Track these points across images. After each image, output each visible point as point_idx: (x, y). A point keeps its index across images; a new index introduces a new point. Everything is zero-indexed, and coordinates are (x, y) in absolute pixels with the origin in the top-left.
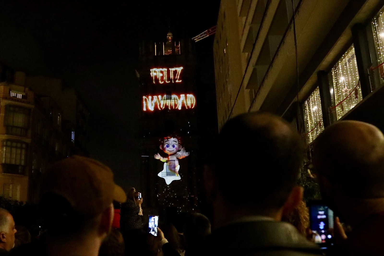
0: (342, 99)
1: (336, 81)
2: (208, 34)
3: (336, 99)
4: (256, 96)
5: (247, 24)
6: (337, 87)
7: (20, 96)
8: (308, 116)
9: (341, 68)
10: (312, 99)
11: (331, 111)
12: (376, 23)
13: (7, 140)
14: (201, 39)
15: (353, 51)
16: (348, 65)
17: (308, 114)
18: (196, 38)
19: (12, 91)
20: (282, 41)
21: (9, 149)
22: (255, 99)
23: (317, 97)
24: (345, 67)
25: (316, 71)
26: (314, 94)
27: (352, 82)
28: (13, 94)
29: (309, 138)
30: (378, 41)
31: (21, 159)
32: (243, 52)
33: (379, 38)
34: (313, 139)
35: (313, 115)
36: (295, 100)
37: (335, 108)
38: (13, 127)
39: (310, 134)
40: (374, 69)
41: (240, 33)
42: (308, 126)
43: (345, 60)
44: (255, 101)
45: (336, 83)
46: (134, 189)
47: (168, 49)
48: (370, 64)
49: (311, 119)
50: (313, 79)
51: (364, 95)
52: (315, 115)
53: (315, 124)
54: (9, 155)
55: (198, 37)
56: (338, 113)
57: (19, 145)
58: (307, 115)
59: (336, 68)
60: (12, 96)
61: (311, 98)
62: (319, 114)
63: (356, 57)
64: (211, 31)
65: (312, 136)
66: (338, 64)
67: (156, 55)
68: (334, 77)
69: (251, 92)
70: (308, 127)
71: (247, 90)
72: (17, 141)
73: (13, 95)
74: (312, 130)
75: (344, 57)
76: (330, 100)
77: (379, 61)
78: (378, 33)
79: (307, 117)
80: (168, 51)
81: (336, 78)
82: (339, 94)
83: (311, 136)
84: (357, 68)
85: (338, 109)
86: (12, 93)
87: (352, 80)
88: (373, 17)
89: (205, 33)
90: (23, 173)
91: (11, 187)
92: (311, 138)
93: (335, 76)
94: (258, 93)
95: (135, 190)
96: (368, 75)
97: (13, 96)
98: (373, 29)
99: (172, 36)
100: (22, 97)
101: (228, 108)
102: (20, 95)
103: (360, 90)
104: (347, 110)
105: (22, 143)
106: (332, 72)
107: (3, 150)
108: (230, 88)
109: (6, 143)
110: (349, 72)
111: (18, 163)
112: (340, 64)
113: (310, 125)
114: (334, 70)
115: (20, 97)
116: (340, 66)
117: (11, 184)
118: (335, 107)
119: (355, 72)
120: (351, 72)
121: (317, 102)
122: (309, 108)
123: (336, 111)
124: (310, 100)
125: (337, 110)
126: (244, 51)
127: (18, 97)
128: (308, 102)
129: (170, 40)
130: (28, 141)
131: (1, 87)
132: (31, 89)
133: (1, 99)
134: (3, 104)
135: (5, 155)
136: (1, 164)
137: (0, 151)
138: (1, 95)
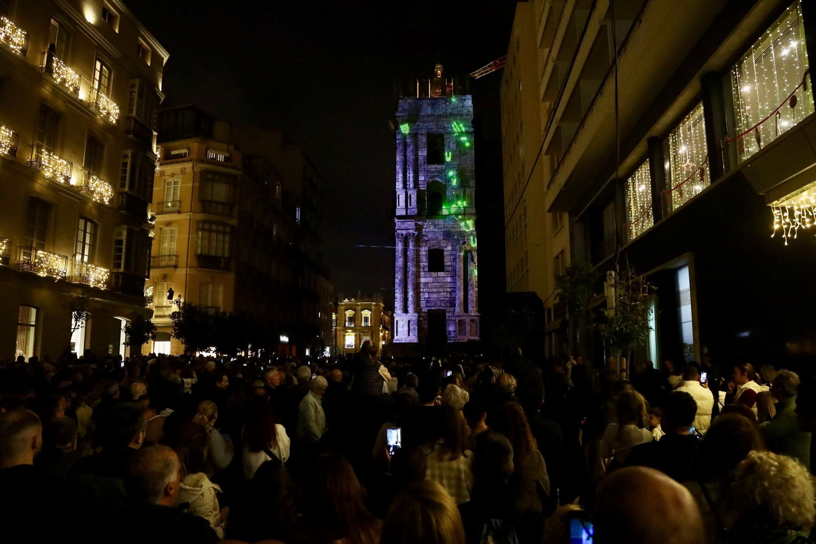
0: (681, 180)
1: (674, 152)
2: (495, 68)
3: (672, 178)
4: (559, 166)
5: (550, 60)
6: (675, 162)
7: (221, 158)
8: (632, 200)
9: (682, 135)
10: (638, 176)
11: (664, 196)
12: (737, 73)
13: (204, 222)
15: (701, 110)
16: (692, 131)
17: (632, 197)
18: (476, 73)
19: (211, 150)
20: (600, 91)
21: (206, 234)
22: (557, 170)
23: (645, 173)
24: (689, 133)
25: (647, 136)
26: (641, 168)
27: (698, 157)
28: (211, 155)
29: (632, 232)
30: (738, 100)
31: (223, 249)
32: (543, 100)
33: (741, 95)
34: (636, 233)
35: (638, 200)
36: (613, 176)
37: (671, 192)
38: (211, 202)
39: (633, 225)
40: (729, 141)
42: (631, 214)
43: (689, 124)
44: (558, 173)
45: (674, 156)
47: (437, 89)
48: (725, 133)
49: (635, 203)
50: (641, 148)
51: (713, 177)
52: (642, 199)
53: (641, 212)
54: (206, 242)
55: (480, 72)
56: (675, 199)
57: (221, 228)
58: (630, 198)
59: (675, 135)
60: (210, 157)
61: (638, 174)
62: (647, 198)
63: (705, 120)
64: (498, 63)
65: (636, 229)
66: (679, 129)
67: (418, 97)
68: (671, 147)
69: (552, 160)
70: (631, 216)
71: (547, 156)
72: (218, 223)
74: (637, 220)
75: (689, 118)
76: (665, 179)
77: (738, 129)
78: (739, 88)
79: (630, 201)
80: (436, 91)
81: (674, 149)
82: (677, 173)
83: (634, 228)
84: (705, 136)
85: (675, 194)
87: (698, 153)
88: (734, 64)
89: (489, 67)
90: (227, 269)
91: (210, 287)
92: (634, 231)
93: (673, 146)
94: (562, 163)
96: (721, 149)
97: (212, 157)
98: (732, 81)
99: (443, 69)
101: (520, 183)
102: (222, 156)
103: (708, 169)
104: (687, 197)
105: (225, 225)
106: (669, 140)
107: (197, 237)
108: (522, 151)
109: (202, 226)
110: (693, 142)
111: (219, 254)
112: (681, 128)
113: (634, 212)
114: (673, 136)
116: (681, 132)
117: (211, 283)
118: (671, 190)
119: (702, 143)
120: (696, 142)
121: (645, 181)
122: (634, 188)
123: (672, 197)
124: (635, 177)
125: (673, 194)
127: (218, 160)
128: (633, 179)
129: (439, 75)
130: (234, 222)
131: (194, 144)
132: (236, 148)
133: (195, 162)
134: (197, 170)
135: (201, 242)
136: (195, 255)
137: (195, 236)
138: (194, 156)
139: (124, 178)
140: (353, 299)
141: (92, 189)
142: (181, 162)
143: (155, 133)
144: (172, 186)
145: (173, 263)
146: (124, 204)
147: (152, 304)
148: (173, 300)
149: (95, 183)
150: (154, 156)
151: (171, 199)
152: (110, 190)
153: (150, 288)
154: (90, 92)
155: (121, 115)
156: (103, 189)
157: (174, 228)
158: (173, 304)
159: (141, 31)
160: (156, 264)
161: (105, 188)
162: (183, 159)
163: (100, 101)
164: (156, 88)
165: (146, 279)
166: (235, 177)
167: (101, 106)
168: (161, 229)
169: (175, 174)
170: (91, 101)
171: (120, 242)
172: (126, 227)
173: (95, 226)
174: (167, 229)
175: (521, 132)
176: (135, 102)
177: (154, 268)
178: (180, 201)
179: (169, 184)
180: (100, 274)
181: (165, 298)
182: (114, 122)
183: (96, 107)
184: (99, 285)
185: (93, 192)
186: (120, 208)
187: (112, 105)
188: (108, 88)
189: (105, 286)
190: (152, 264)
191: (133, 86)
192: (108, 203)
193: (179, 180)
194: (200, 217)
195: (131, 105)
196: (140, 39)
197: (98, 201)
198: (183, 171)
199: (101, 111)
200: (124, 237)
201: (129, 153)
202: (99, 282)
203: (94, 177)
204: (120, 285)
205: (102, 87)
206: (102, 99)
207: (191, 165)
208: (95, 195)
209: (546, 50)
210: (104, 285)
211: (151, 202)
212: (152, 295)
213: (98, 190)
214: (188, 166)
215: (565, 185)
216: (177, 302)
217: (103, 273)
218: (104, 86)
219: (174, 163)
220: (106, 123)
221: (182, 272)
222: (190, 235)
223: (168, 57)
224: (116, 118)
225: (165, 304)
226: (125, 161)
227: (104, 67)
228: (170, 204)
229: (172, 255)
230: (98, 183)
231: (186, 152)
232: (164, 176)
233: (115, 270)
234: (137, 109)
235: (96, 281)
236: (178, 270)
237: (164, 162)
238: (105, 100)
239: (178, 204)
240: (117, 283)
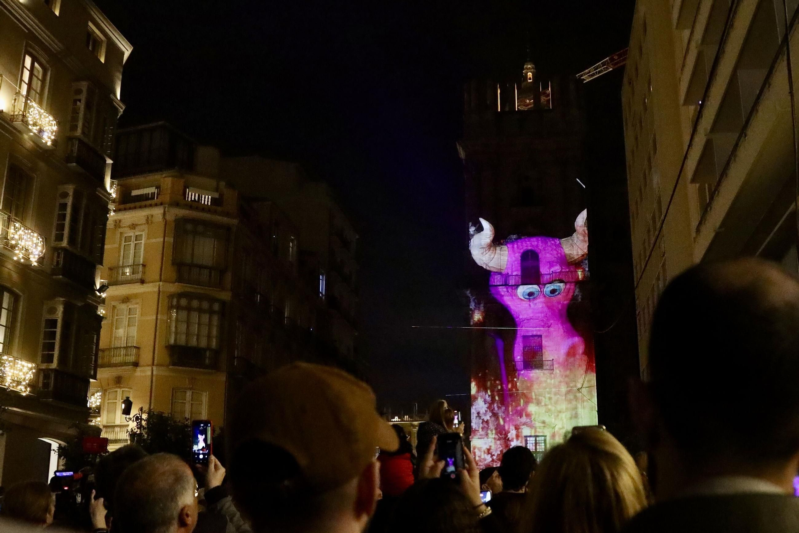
2: (611, 66)
4: (711, 199)
5: (693, 45)
7: (206, 199)
13: (180, 295)
14: (595, 77)
18: (585, 74)
19: (190, 188)
20: (767, 82)
21: (183, 314)
22: (709, 205)
28: (192, 195)
31: (209, 337)
32: (684, 104)
38: (192, 266)
41: (679, 62)
44: (711, 209)
46: (443, 403)
47: (526, 98)
54: (183, 327)
55: (589, 72)
57: (205, 305)
60: (189, 200)
64: (616, 60)
67: (499, 110)
69: (701, 190)
71: (694, 185)
72: (200, 297)
73: (191, 198)
80: (526, 102)
86: (190, 194)
89: (603, 64)
90: (215, 366)
91: (189, 394)
94: (717, 192)
95: (446, 405)
97: (193, 199)
99: (535, 71)
100: (211, 202)
101: (654, 222)
102: (208, 197)
105: (212, 300)
107: (170, 318)
108: (656, 179)
109: (178, 302)
111: (203, 343)
115: (208, 201)
117: (190, 389)
126: (687, 102)
127: (203, 202)
129: (530, 79)
130: (226, 296)
131: (166, 180)
132: (230, 185)
133: (167, 206)
134: (170, 217)
135: (176, 327)
136: (166, 347)
137: (165, 318)
138: (167, 198)
139: (61, 227)
140: (406, 417)
141: (13, 242)
142: (145, 206)
143: (109, 161)
144: (131, 243)
145: (132, 359)
146: (60, 266)
147: (99, 419)
148: (131, 416)
149: (18, 233)
150: (107, 195)
151: (131, 262)
152: (39, 244)
153: (96, 395)
154: (15, 100)
155: (59, 134)
156: (30, 243)
157: (134, 305)
158: (131, 422)
159: (93, 13)
160: (106, 360)
161: (33, 241)
162: (149, 202)
163: (29, 112)
164: (112, 96)
165: (91, 380)
166: (228, 228)
167: (30, 120)
168: (114, 307)
169: (137, 225)
170: (16, 113)
171: (53, 323)
172: (62, 299)
173: (16, 298)
174: (124, 306)
175: (655, 152)
176: (81, 115)
177: (102, 366)
178: (144, 266)
179: (128, 239)
180: (21, 370)
181: (119, 413)
182: (49, 143)
183: (22, 121)
184: (19, 387)
185: (13, 247)
186: (54, 272)
187: (47, 119)
188: (41, 94)
189: (28, 389)
190: (100, 361)
191: (79, 92)
192: (36, 264)
193: (143, 233)
194: (173, 288)
195: (75, 119)
196: (90, 24)
197: (22, 260)
198: (149, 220)
199: (30, 127)
200: (59, 315)
201: (70, 189)
202: (19, 383)
203: (17, 225)
204: (51, 389)
205: (33, 93)
206: (32, 109)
207: (162, 211)
208: (17, 252)
209: (686, 33)
210: (26, 388)
211: (101, 264)
212: (100, 405)
213: (22, 243)
214: (157, 212)
215: (723, 224)
216: (137, 418)
217: (25, 370)
218: (36, 92)
219: (135, 208)
220: (38, 146)
221: (144, 373)
222: (159, 317)
223: (130, 51)
224: (53, 137)
225: (118, 422)
226: (62, 201)
227: (36, 65)
228: (128, 271)
229: (130, 347)
230: (23, 233)
231: (153, 191)
232: (120, 227)
233: (44, 366)
234: (84, 125)
235: (14, 381)
236: (139, 369)
237: (122, 206)
238: (37, 112)
239: (141, 268)
240: (46, 385)
